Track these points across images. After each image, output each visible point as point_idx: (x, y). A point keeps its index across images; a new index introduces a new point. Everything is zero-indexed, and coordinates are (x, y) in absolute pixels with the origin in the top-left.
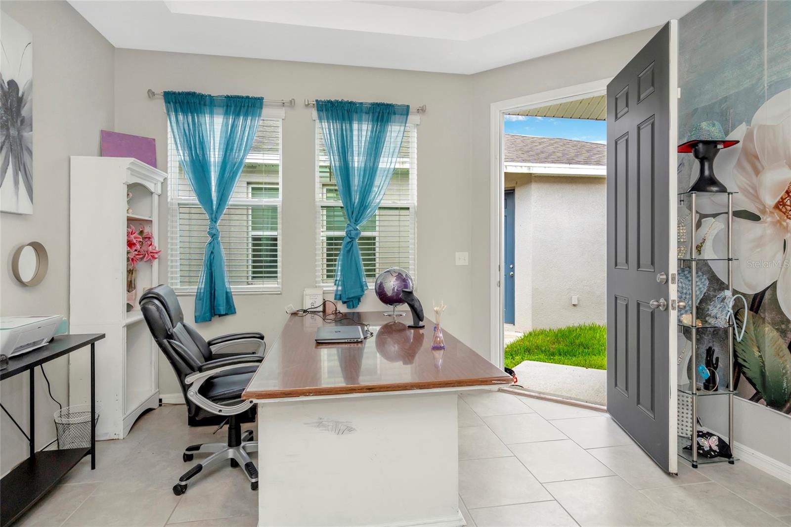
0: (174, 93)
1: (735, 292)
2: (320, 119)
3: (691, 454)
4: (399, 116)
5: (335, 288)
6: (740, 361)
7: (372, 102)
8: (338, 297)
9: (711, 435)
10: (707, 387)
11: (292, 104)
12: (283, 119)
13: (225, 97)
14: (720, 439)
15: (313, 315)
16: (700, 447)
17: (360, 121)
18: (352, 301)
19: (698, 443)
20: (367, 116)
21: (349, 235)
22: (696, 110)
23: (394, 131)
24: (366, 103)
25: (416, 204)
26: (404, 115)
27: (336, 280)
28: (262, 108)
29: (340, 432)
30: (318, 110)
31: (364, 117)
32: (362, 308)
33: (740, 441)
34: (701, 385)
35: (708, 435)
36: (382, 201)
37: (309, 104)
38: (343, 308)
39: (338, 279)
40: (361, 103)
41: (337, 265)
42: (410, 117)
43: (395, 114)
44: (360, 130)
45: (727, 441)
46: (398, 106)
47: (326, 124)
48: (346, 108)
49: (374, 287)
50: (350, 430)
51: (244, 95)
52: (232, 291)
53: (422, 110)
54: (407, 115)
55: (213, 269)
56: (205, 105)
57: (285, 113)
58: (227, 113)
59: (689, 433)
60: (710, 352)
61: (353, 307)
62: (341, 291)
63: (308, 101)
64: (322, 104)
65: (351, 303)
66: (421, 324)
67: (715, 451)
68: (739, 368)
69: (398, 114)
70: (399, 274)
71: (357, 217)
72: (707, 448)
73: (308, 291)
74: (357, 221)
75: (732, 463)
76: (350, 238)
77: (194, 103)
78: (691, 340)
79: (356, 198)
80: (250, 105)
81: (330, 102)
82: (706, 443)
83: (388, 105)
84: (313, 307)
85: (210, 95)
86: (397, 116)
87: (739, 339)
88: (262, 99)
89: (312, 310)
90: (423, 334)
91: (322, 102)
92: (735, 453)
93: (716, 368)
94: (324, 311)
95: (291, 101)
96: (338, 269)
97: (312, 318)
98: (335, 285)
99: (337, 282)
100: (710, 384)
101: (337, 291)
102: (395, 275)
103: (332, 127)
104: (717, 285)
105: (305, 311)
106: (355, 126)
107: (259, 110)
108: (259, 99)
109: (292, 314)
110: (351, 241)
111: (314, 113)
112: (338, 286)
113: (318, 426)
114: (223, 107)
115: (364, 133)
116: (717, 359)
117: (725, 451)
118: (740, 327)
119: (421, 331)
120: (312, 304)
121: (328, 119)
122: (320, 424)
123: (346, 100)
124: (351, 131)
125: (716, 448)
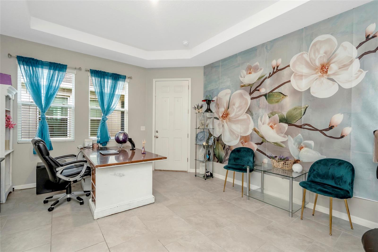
0: (23, 57)
1: (214, 137)
2: (92, 76)
3: (205, 177)
4: (122, 79)
5: (97, 139)
6: (215, 153)
7: (112, 73)
8: (98, 142)
9: (209, 172)
10: (208, 160)
11: (80, 69)
12: (75, 74)
13: (49, 62)
14: (211, 173)
15: (88, 149)
16: (206, 175)
17: (108, 79)
18: (104, 143)
19: (206, 174)
20: (111, 77)
21: (103, 120)
22: (207, 91)
23: (120, 84)
24: (110, 73)
25: (128, 110)
26: (124, 79)
27: (98, 136)
28: (66, 69)
29: (121, 176)
30: (91, 73)
31: (109, 78)
32: (108, 146)
33: (215, 173)
34: (207, 160)
35: (208, 172)
36: (116, 108)
37: (87, 70)
38: (101, 146)
39: (98, 135)
40: (108, 73)
41: (98, 131)
42: (126, 80)
43: (121, 78)
44: (108, 82)
45: (212, 173)
46: (122, 75)
47: (94, 78)
48: (102, 74)
49: (114, 138)
50: (123, 175)
51: (58, 63)
52: (51, 141)
53: (130, 78)
54: (125, 79)
55: (43, 132)
56: (39, 64)
57: (76, 72)
58: (50, 69)
59: (204, 173)
60: (209, 151)
61: (105, 146)
62: (100, 140)
63: (87, 69)
64: (93, 71)
65: (104, 144)
66: (134, 148)
67: (209, 175)
68: (215, 155)
69: (122, 78)
70: (124, 133)
71: (106, 113)
72: (208, 175)
73: (86, 140)
74: (106, 115)
75: (213, 178)
76: (104, 121)
77: (33, 63)
78: (205, 149)
79: (106, 107)
80: (61, 67)
81: (96, 71)
82: (207, 174)
83: (118, 74)
84: (88, 146)
85: (41, 61)
86: (121, 79)
87: (214, 148)
88: (67, 65)
89: (88, 147)
90: (135, 152)
91: (92, 70)
92: (214, 175)
93: (210, 155)
94: (93, 147)
95: (79, 68)
96: (98, 132)
97: (88, 150)
98: (97, 137)
99: (98, 137)
100: (209, 159)
101: (98, 140)
102: (123, 134)
103: (96, 80)
104: (211, 135)
105: (85, 148)
106: (106, 80)
107: (65, 70)
108: (65, 65)
109: (81, 149)
110: (104, 122)
111: (89, 74)
112: (98, 138)
113: (114, 175)
114: (48, 66)
115: (109, 84)
116: (210, 153)
117: (212, 175)
118: (215, 145)
119: (134, 151)
120: (88, 145)
121: (95, 77)
122: (115, 175)
123: (102, 71)
124: (104, 82)
125: (210, 175)
